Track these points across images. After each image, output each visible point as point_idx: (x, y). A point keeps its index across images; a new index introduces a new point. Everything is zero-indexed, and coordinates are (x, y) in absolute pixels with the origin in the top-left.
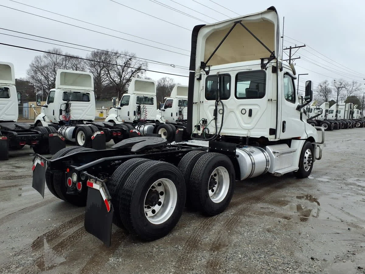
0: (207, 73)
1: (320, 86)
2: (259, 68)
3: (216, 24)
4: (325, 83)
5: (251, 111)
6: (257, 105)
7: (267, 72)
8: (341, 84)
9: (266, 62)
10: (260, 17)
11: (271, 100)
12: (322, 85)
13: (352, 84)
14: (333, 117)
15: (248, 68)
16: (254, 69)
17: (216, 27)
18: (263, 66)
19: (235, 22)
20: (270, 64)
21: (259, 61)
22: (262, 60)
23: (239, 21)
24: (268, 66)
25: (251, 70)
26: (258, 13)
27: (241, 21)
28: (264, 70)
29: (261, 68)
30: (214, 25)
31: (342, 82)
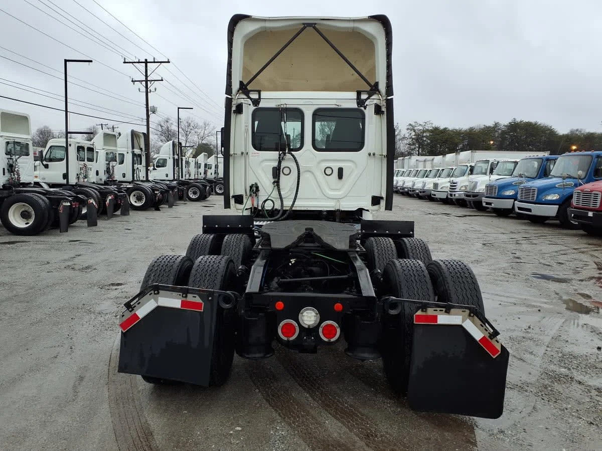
0: (256, 102)
1: (161, 125)
2: (354, 105)
3: (270, 19)
4: (167, 122)
5: (340, 171)
6: (352, 161)
7: (366, 112)
8: (189, 125)
9: (364, 96)
10: (351, 25)
11: (374, 154)
12: (162, 124)
13: (203, 126)
14: (211, 174)
15: (334, 102)
16: (345, 105)
17: (268, 25)
18: (361, 102)
19: (303, 24)
20: (371, 101)
21: (353, 95)
22: (359, 94)
23: (313, 24)
24: (367, 103)
25: (339, 107)
26: (349, 19)
27: (315, 24)
28: (362, 108)
29: (358, 105)
30: (264, 20)
31: (190, 122)
